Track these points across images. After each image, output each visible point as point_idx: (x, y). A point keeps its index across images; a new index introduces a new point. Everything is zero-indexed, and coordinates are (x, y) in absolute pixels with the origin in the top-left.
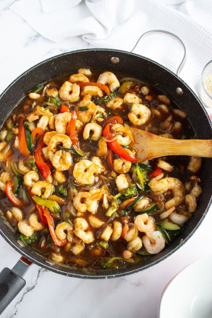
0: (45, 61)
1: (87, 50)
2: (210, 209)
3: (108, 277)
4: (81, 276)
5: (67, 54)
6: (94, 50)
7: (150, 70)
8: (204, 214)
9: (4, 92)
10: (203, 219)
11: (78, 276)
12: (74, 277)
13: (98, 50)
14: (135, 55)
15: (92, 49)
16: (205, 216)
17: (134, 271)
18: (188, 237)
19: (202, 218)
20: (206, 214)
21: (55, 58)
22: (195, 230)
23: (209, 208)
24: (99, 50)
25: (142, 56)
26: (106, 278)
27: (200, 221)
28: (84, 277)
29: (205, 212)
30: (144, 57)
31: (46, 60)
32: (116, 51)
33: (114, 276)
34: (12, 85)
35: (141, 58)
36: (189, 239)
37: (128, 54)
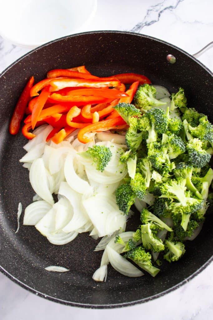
0: (92, 32)
1: (143, 36)
2: (196, 278)
3: (39, 295)
4: (12, 278)
5: (119, 32)
6: (151, 39)
7: (207, 84)
8: (186, 280)
9: (36, 49)
10: (181, 285)
11: (10, 276)
12: (5, 274)
13: (155, 40)
14: (195, 60)
15: (149, 37)
16: (185, 282)
17: (70, 302)
18: (152, 298)
19: (181, 283)
20: (188, 280)
21: (105, 32)
22: (164, 294)
23: (196, 275)
24: (157, 40)
25: (202, 64)
26: (37, 294)
27: (177, 285)
28: (14, 280)
29: (188, 278)
30: (205, 66)
31: (94, 32)
32: (175, 48)
33: (46, 296)
34: (46, 45)
35: (200, 65)
36: (151, 300)
37: (187, 56)
